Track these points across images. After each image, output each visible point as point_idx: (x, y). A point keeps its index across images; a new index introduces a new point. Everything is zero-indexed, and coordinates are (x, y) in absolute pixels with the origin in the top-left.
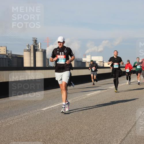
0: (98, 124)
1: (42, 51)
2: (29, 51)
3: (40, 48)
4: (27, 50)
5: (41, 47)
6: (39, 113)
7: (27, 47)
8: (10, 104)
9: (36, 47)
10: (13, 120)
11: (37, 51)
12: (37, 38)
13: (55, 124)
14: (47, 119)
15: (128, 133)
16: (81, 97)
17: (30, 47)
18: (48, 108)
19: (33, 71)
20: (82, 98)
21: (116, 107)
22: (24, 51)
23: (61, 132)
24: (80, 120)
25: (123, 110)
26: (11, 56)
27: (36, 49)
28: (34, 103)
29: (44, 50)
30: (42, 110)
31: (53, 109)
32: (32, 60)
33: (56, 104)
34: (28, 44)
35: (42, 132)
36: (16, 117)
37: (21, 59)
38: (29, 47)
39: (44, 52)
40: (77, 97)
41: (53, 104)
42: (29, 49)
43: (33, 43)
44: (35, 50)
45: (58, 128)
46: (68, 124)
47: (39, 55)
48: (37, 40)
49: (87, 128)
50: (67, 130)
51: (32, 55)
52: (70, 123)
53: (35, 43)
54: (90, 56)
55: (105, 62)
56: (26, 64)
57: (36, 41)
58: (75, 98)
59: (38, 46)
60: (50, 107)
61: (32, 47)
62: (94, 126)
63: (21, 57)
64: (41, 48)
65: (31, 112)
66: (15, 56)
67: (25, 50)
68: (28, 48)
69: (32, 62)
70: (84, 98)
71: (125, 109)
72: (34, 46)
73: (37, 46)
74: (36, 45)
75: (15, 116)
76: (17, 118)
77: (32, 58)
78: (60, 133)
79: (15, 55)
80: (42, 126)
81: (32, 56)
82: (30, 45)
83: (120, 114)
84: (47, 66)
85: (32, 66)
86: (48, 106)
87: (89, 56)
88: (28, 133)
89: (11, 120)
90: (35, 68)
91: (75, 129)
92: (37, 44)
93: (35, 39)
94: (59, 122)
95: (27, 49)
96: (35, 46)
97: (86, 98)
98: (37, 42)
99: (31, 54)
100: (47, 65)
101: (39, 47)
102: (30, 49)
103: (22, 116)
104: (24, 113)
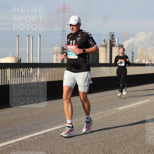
1: (119, 46)
2: (105, 46)
3: (117, 43)
4: (103, 45)
5: (118, 42)
6: (115, 112)
7: (103, 42)
9: (113, 42)
12: (114, 33)
14: (124, 119)
17: (106, 42)
18: (124, 107)
19: (108, 68)
22: (100, 47)
27: (113, 44)
28: (109, 102)
29: (121, 45)
30: (117, 110)
31: (130, 109)
32: (108, 56)
34: (104, 39)
38: (105, 42)
41: (130, 104)
43: (110, 38)
44: (112, 46)
45: (135, 130)
47: (116, 51)
48: (114, 34)
51: (108, 50)
53: (112, 38)
56: (102, 60)
57: (113, 35)
59: (115, 41)
60: (127, 107)
64: (118, 43)
65: (106, 111)
67: (101, 45)
68: (104, 43)
69: (108, 58)
72: (110, 41)
73: (113, 41)
74: (113, 40)
77: (108, 54)
78: (138, 134)
81: (108, 52)
82: (107, 40)
85: (108, 62)
86: (125, 105)
88: (103, 133)
92: (114, 39)
93: (112, 34)
95: (104, 44)
96: (112, 41)
98: (114, 37)
99: (106, 50)
101: (115, 43)
102: (106, 45)
103: (97, 115)
104: (98, 112)
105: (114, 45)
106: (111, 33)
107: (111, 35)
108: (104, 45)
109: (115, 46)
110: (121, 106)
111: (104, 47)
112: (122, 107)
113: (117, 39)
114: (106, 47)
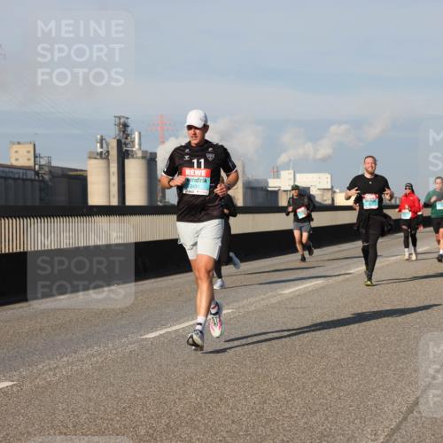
0: (316, 383)
1: (143, 157)
2: (104, 156)
3: (137, 146)
4: (98, 154)
5: (140, 145)
6: (135, 347)
7: (98, 145)
8: (48, 321)
9: (126, 144)
10: (55, 368)
11: (128, 158)
12: (127, 118)
13: (184, 380)
14: (161, 366)
15: (410, 410)
16: (263, 299)
17: (108, 145)
18: (163, 332)
19: (115, 219)
20: (266, 301)
21: (372, 329)
22: (90, 158)
23: (203, 406)
24: (260, 370)
25: (393, 338)
26: (50, 172)
27: (127, 151)
28: (119, 317)
29: (151, 154)
30: (143, 340)
31: (178, 336)
32: (114, 185)
33: (188, 320)
34: (102, 137)
35: (144, 405)
36: (65, 359)
37: (78, 182)
38: (104, 145)
39: (151, 160)
40: (252, 300)
41: (178, 321)
42: (104, 150)
43: (117, 132)
44: (123, 155)
46: (225, 381)
47: (135, 169)
48: (129, 122)
49: (283, 394)
50: (221, 400)
51: (114, 168)
52: (231, 378)
53: (124, 132)
54: (292, 172)
55: (337, 191)
56: (96, 197)
57: (125, 126)
58: (245, 302)
59: (133, 142)
60: (169, 330)
61: (114, 144)
62: (304, 387)
63: (80, 176)
64: (140, 149)
65: (110, 345)
66: (60, 172)
67: (91, 153)
68: (102, 147)
69: (114, 190)
70: (274, 301)
71: (399, 336)
72: (119, 142)
73: (127, 142)
74: (126, 138)
75: (62, 357)
76: (69, 363)
77: (114, 179)
78: (201, 407)
79: (62, 168)
80: (146, 389)
81: (113, 174)
82: (108, 140)
83: (385, 350)
84: (159, 204)
85: (115, 202)
86: (164, 326)
87: (287, 172)
88: (103, 408)
89: (50, 369)
90: (122, 210)
91: (246, 398)
92: (128, 135)
93: (122, 121)
94: (196, 375)
95: (99, 150)
96: (123, 141)
97: (279, 303)
98: (129, 129)
99: (109, 166)
100: (159, 199)
101: (133, 146)
102: (108, 152)
103: (84, 356)
104: (88, 347)
105: (129, 154)
106: (120, 118)
107: (120, 124)
108: (101, 152)
109: (133, 157)
110: (153, 329)
111: (101, 158)
112: (156, 330)
113: (136, 135)
114: (107, 158)
